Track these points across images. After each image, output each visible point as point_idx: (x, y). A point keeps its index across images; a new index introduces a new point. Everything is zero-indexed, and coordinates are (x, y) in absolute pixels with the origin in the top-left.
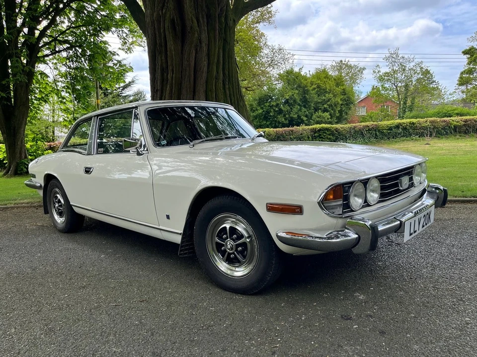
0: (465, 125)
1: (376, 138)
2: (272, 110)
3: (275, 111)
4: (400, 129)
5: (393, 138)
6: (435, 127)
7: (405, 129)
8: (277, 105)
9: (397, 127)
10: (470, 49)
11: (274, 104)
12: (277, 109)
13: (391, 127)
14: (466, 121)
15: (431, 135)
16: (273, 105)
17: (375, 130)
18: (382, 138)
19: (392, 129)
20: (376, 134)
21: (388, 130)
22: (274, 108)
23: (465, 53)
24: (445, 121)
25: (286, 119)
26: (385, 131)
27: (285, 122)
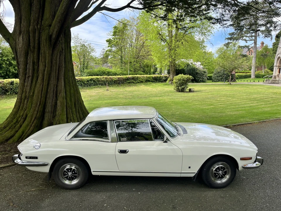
0: (118, 80)
1: (82, 86)
2: (4, 63)
3: (6, 63)
4: (92, 81)
5: (90, 86)
6: (107, 81)
7: (94, 81)
8: (8, 59)
9: (91, 80)
10: (109, 40)
11: (6, 59)
12: (8, 63)
13: (88, 80)
14: (119, 78)
15: (105, 85)
16: (4, 60)
17: (81, 82)
18: (84, 86)
19: (88, 81)
20: (81, 84)
21: (87, 81)
22: (6, 62)
23: (107, 41)
24: (110, 78)
25: (15, 70)
26: (85, 82)
27: (15, 72)
